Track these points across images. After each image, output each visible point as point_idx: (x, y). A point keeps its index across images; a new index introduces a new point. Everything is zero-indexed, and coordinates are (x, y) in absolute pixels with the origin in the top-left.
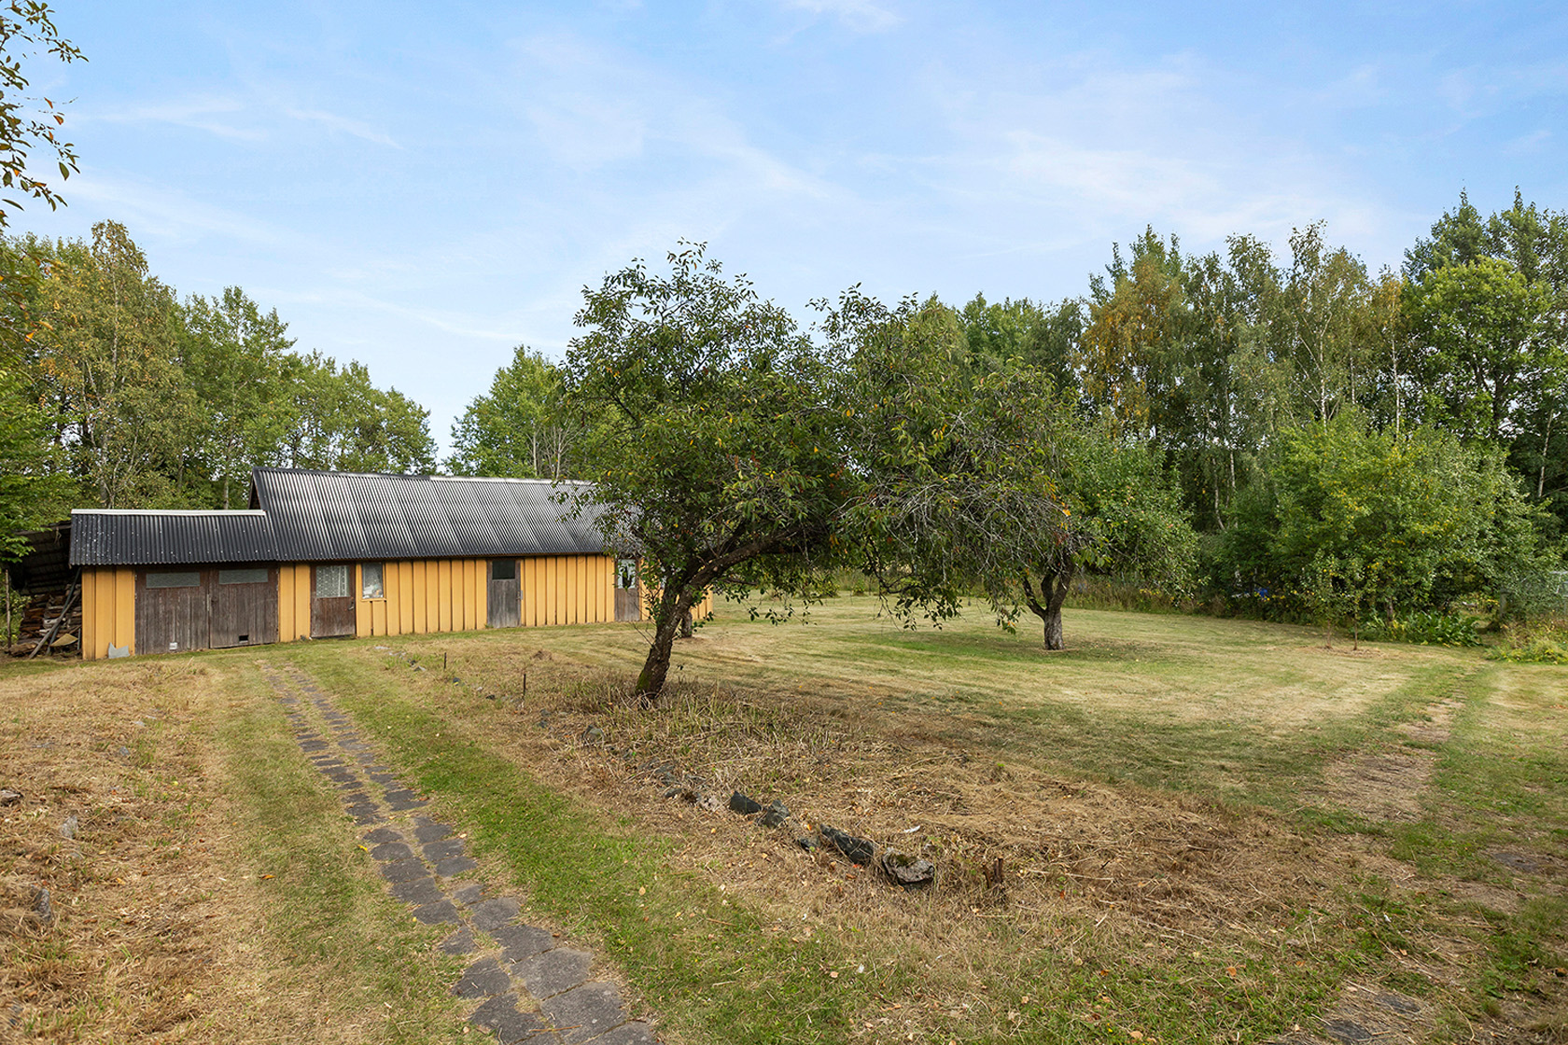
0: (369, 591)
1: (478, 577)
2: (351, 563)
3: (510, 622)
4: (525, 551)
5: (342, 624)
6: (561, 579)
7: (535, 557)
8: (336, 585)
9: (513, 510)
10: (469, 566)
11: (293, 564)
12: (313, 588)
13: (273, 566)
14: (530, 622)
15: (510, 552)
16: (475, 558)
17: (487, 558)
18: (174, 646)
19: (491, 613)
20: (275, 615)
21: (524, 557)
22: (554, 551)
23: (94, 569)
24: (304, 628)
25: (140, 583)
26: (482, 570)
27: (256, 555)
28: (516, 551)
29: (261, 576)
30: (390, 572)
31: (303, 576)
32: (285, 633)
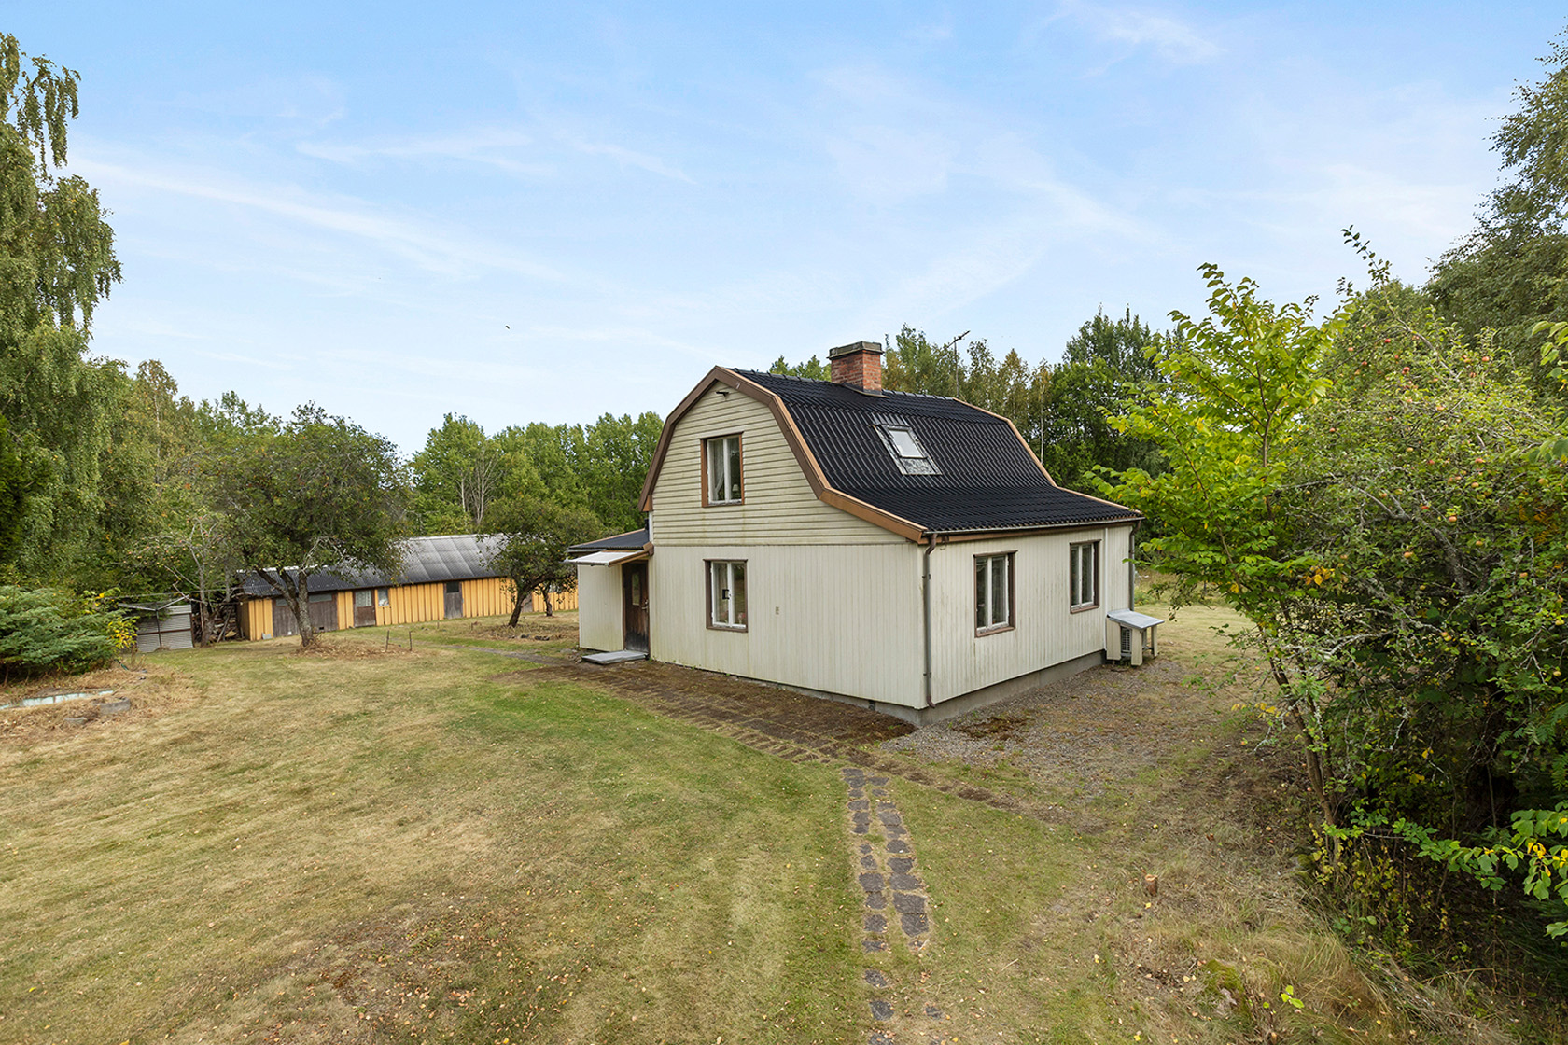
0: (381, 602)
1: (437, 594)
2: (372, 589)
3: (457, 615)
4: (464, 577)
5: (369, 620)
6: (486, 591)
7: (470, 580)
8: (365, 600)
9: (456, 554)
10: (434, 587)
11: (344, 591)
12: (354, 603)
13: (334, 592)
14: (469, 615)
15: (456, 578)
16: (437, 583)
17: (443, 582)
18: (290, 633)
19: (446, 612)
20: (336, 617)
21: (464, 580)
22: (481, 576)
23: (254, 598)
24: (350, 623)
25: (274, 604)
26: (441, 588)
27: (327, 587)
28: (460, 577)
29: (329, 598)
30: (392, 591)
31: (349, 596)
32: (342, 626)
